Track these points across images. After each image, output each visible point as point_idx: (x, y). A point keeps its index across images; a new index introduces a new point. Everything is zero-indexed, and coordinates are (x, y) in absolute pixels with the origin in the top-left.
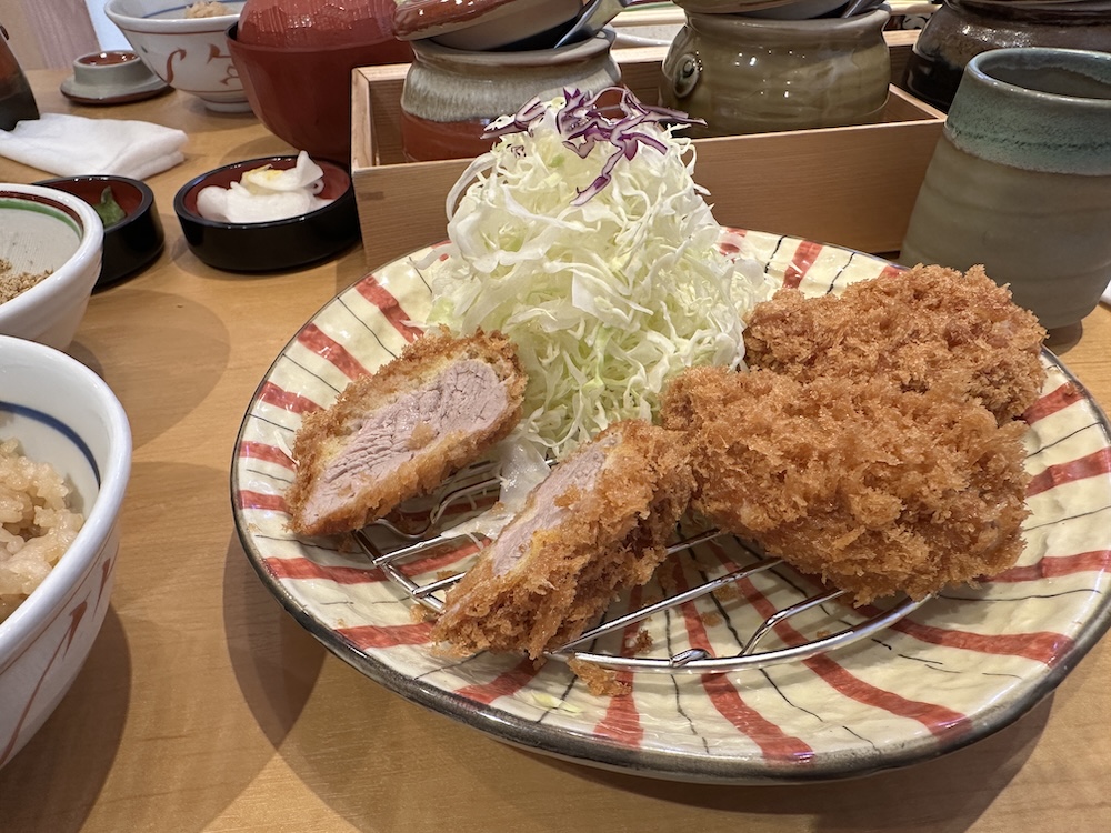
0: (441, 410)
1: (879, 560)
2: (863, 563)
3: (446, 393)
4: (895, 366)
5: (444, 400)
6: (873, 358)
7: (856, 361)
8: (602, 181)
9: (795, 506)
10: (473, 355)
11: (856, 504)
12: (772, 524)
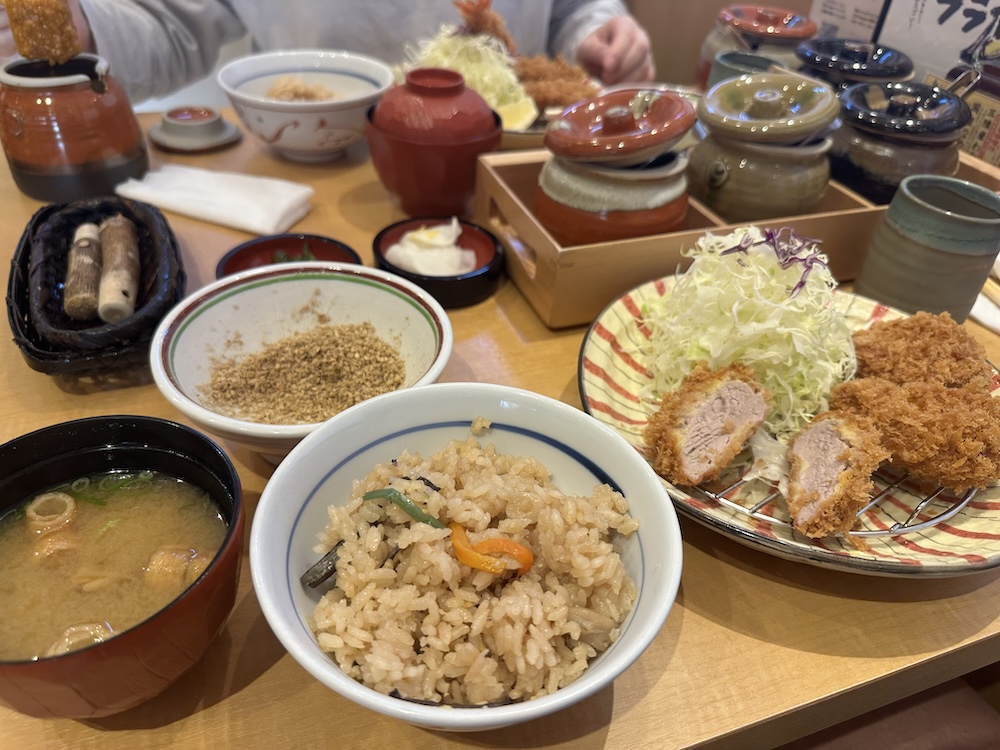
0: (728, 411)
1: (972, 472)
2: (963, 474)
3: (727, 401)
4: (936, 373)
5: (728, 405)
6: (925, 369)
7: (916, 370)
8: (802, 284)
9: (932, 449)
10: (733, 378)
11: (962, 447)
12: (922, 459)
